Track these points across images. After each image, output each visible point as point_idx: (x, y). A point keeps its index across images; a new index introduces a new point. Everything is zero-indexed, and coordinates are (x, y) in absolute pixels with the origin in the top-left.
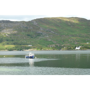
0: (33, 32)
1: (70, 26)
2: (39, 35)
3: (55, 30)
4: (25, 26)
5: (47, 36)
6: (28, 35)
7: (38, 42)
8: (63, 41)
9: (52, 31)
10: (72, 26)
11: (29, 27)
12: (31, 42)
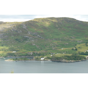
0: (21, 36)
1: (58, 28)
2: (26, 39)
3: (42, 33)
4: (15, 30)
5: (33, 41)
6: (16, 40)
7: (24, 46)
8: (46, 46)
9: (38, 35)
10: (59, 28)
11: (19, 31)
12: (17, 47)
